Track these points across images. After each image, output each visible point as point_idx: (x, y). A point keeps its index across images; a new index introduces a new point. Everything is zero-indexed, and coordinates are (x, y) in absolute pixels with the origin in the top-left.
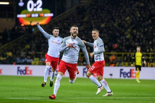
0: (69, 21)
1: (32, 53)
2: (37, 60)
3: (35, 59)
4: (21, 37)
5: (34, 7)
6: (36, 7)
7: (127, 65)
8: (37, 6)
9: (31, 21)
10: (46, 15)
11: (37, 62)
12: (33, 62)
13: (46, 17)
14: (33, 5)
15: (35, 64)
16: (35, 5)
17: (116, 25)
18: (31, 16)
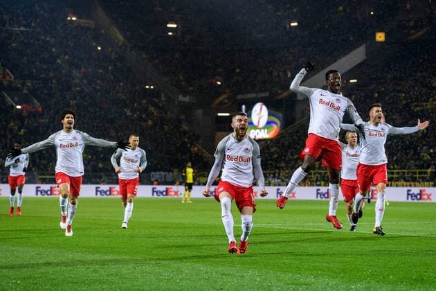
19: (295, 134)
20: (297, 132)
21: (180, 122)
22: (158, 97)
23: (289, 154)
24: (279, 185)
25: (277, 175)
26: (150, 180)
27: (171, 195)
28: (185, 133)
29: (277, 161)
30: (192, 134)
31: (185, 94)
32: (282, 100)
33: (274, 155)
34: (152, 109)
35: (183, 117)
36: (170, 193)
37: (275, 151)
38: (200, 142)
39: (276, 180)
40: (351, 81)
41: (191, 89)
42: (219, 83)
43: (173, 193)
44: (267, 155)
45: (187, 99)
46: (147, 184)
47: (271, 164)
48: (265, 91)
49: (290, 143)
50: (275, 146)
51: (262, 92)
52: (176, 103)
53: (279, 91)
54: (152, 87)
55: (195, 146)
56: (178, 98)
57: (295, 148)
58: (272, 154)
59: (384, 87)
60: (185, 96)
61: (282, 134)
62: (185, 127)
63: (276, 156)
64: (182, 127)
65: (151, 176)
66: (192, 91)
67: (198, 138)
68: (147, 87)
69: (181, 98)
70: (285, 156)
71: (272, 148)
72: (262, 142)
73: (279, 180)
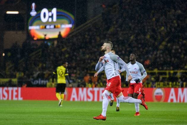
0: (91, 33)
3: (51, 80)
4: (34, 53)
5: (49, 17)
6: (51, 17)
7: (162, 86)
8: (53, 15)
9: (45, 34)
10: (63, 26)
12: (48, 84)
13: (63, 28)
14: (48, 14)
15: (51, 86)
16: (50, 14)
17: (148, 37)
18: (45, 27)
19: (87, 33)
20: (89, 30)
37: (67, 50)
50: (66, 46)
63: (67, 56)
70: (76, 56)
71: (63, 48)
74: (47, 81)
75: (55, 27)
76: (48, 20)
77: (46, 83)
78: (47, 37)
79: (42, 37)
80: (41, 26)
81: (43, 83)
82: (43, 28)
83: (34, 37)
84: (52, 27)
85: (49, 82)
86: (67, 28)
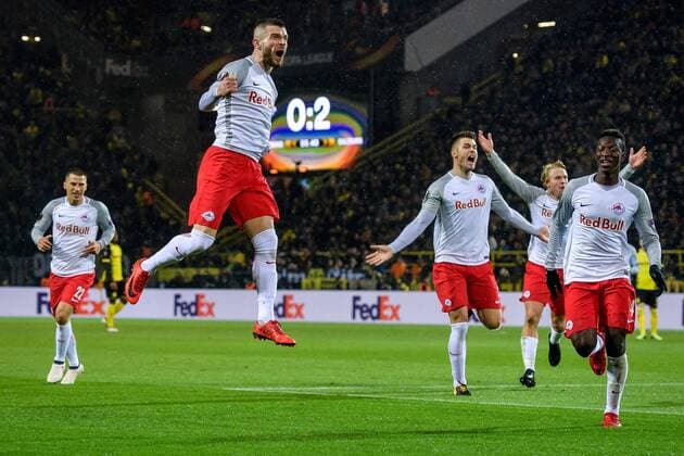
1: (303, 253)
2: (316, 276)
3: (312, 271)
5: (308, 119)
6: (312, 119)
8: (316, 114)
9: (297, 160)
10: (342, 142)
11: (318, 281)
12: (305, 281)
13: (343, 147)
14: (304, 112)
15: (312, 287)
16: (310, 112)
18: (298, 144)
19: (401, 159)
20: (404, 153)
21: (107, 126)
22: (54, 62)
23: (384, 207)
24: (359, 288)
25: (354, 262)
26: (31, 273)
27: (86, 312)
28: (120, 155)
29: (354, 224)
30: (136, 157)
31: (121, 55)
32: (365, 72)
33: (345, 210)
34: (36, 94)
35: (114, 116)
36: (84, 308)
37: (350, 199)
38: (159, 176)
39: (351, 275)
40: (542, 25)
41: (136, 43)
42: (207, 29)
43: (90, 308)
44: (327, 211)
45: (125, 69)
46: (25, 284)
47: (338, 235)
48: (323, 48)
49: (386, 183)
50: (348, 189)
51: (315, 51)
52: (99, 79)
53: (359, 50)
54: (37, 39)
55: (145, 188)
56: (104, 65)
57: (399, 194)
58: (342, 208)
59: (625, 41)
60: (121, 62)
61: (365, 157)
62: (118, 140)
63: (351, 213)
64: (111, 140)
65: (36, 264)
66: (138, 49)
67: (154, 166)
68: (25, 38)
69: (112, 67)
70: (374, 214)
71: (341, 193)
72: (316, 179)
73: (359, 276)
74: (303, 275)
75: (321, 143)
76: (305, 126)
77: (300, 279)
78: (302, 169)
79: (292, 166)
80: (288, 143)
81: (293, 279)
82: (292, 146)
83: (271, 167)
84: (315, 142)
85: (306, 277)
86: (353, 146)
